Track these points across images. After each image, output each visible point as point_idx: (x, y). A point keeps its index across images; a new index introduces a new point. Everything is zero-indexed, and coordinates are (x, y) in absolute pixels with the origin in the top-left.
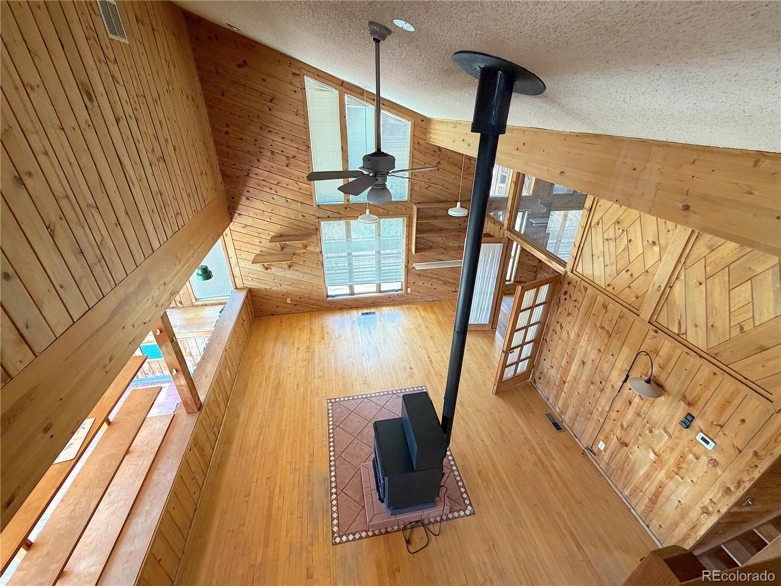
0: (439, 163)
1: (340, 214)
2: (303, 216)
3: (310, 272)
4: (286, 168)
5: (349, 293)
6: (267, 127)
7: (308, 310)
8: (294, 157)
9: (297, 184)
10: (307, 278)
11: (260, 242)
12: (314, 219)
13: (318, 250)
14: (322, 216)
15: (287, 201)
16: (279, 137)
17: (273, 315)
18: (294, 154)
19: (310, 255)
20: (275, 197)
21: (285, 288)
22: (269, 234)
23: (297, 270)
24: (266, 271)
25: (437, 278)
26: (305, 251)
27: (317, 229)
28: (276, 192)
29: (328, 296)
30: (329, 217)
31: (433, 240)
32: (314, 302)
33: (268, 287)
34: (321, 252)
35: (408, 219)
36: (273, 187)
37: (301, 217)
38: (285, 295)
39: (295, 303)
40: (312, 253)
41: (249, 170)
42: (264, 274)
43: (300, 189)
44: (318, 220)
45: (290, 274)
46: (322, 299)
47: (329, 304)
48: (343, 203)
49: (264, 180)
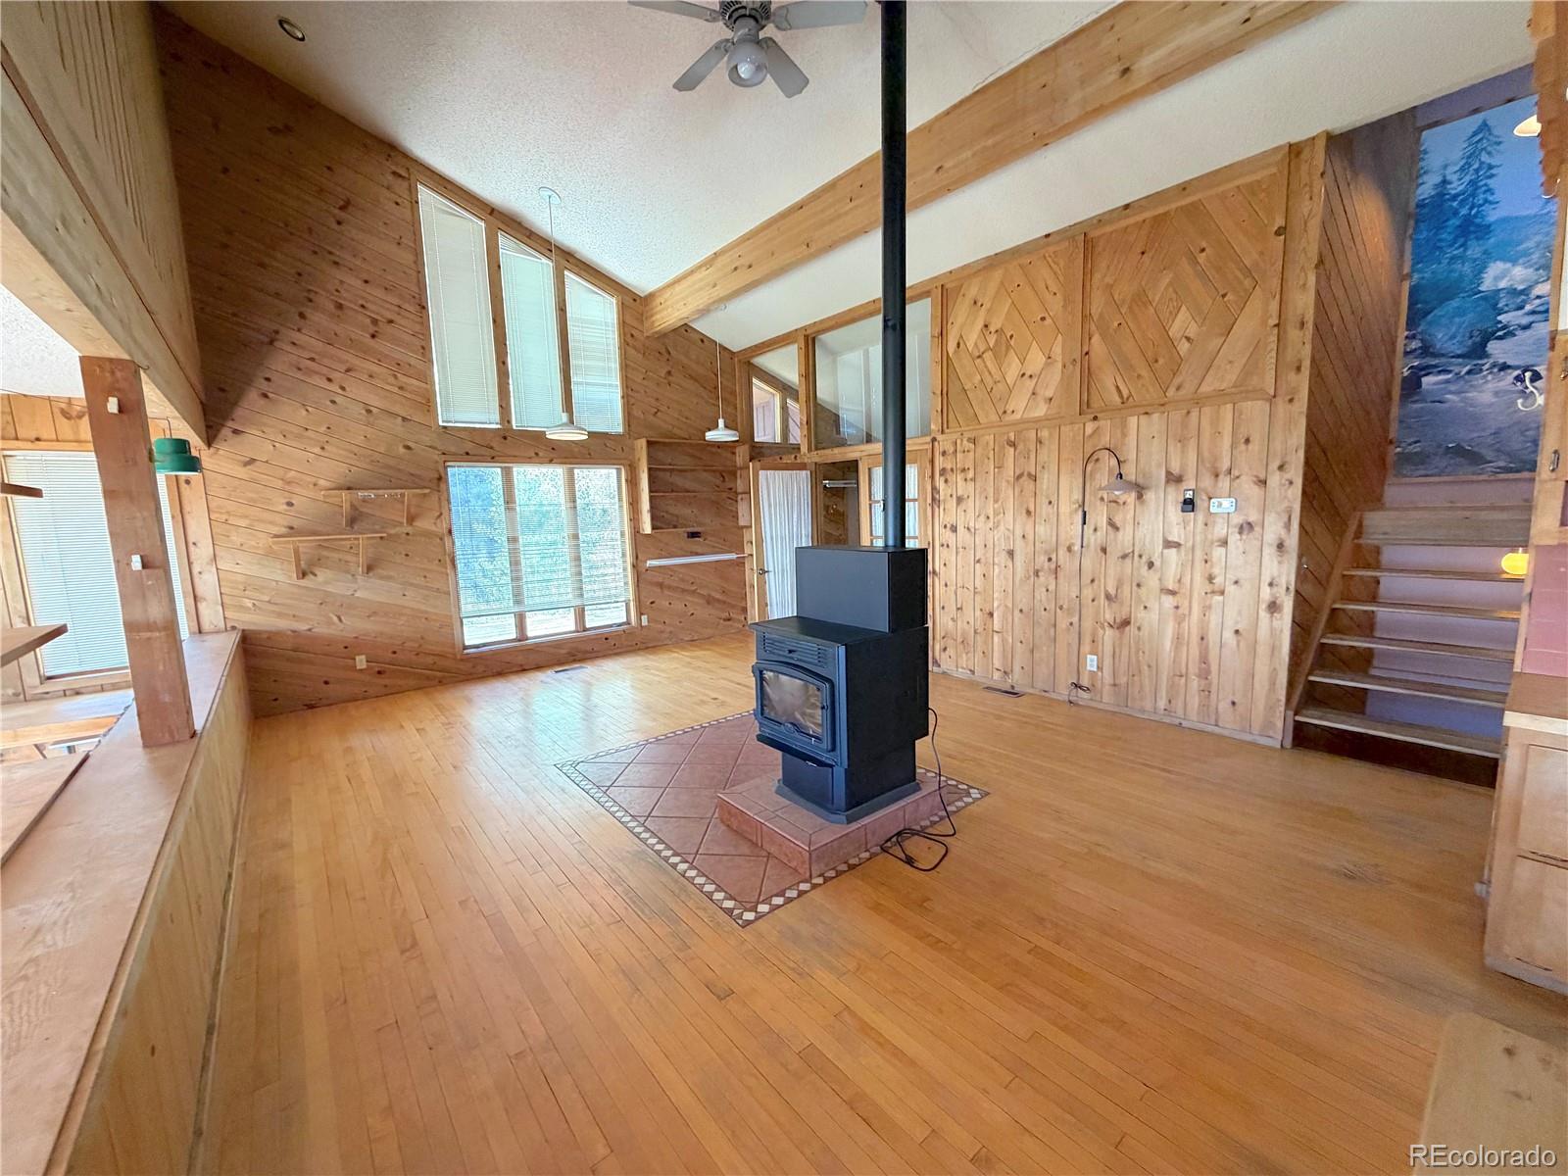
0: (669, 373)
1: (492, 448)
2: (408, 448)
3: (420, 581)
4: (372, 342)
5: (514, 637)
6: (330, 253)
7: (412, 682)
8: (391, 321)
9: (395, 377)
10: (412, 600)
11: (290, 504)
12: (436, 456)
13: (443, 527)
14: (453, 449)
15: (369, 411)
16: (357, 277)
17: (311, 707)
18: (390, 316)
19: (423, 539)
20: (338, 399)
21: (353, 625)
22: (315, 485)
23: (389, 578)
24: (304, 582)
25: (694, 592)
26: (409, 529)
27: (440, 479)
28: (343, 389)
29: (465, 648)
30: (467, 454)
31: (676, 512)
32: (430, 660)
33: (302, 627)
34: (450, 532)
35: (628, 468)
36: (334, 375)
37: (402, 450)
38: (350, 648)
39: (376, 667)
40: (428, 534)
41: (277, 332)
42: (295, 590)
43: (401, 388)
44: (443, 458)
45: (369, 591)
46: (450, 650)
47: (470, 665)
48: (499, 426)
49: (313, 359)
